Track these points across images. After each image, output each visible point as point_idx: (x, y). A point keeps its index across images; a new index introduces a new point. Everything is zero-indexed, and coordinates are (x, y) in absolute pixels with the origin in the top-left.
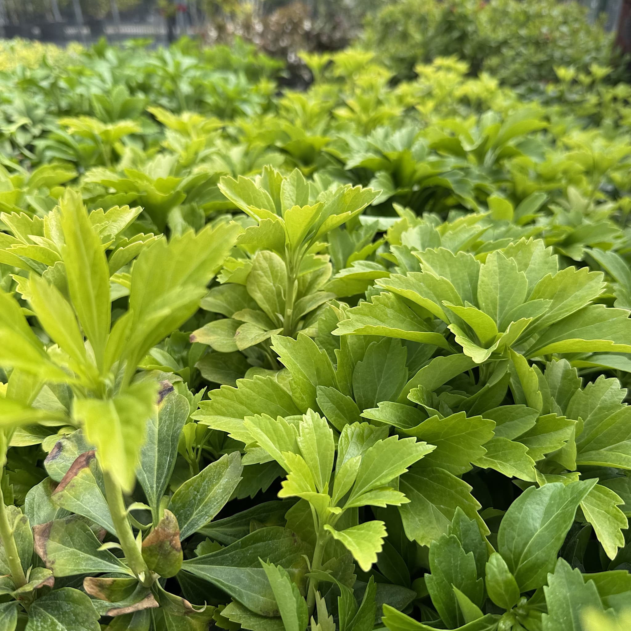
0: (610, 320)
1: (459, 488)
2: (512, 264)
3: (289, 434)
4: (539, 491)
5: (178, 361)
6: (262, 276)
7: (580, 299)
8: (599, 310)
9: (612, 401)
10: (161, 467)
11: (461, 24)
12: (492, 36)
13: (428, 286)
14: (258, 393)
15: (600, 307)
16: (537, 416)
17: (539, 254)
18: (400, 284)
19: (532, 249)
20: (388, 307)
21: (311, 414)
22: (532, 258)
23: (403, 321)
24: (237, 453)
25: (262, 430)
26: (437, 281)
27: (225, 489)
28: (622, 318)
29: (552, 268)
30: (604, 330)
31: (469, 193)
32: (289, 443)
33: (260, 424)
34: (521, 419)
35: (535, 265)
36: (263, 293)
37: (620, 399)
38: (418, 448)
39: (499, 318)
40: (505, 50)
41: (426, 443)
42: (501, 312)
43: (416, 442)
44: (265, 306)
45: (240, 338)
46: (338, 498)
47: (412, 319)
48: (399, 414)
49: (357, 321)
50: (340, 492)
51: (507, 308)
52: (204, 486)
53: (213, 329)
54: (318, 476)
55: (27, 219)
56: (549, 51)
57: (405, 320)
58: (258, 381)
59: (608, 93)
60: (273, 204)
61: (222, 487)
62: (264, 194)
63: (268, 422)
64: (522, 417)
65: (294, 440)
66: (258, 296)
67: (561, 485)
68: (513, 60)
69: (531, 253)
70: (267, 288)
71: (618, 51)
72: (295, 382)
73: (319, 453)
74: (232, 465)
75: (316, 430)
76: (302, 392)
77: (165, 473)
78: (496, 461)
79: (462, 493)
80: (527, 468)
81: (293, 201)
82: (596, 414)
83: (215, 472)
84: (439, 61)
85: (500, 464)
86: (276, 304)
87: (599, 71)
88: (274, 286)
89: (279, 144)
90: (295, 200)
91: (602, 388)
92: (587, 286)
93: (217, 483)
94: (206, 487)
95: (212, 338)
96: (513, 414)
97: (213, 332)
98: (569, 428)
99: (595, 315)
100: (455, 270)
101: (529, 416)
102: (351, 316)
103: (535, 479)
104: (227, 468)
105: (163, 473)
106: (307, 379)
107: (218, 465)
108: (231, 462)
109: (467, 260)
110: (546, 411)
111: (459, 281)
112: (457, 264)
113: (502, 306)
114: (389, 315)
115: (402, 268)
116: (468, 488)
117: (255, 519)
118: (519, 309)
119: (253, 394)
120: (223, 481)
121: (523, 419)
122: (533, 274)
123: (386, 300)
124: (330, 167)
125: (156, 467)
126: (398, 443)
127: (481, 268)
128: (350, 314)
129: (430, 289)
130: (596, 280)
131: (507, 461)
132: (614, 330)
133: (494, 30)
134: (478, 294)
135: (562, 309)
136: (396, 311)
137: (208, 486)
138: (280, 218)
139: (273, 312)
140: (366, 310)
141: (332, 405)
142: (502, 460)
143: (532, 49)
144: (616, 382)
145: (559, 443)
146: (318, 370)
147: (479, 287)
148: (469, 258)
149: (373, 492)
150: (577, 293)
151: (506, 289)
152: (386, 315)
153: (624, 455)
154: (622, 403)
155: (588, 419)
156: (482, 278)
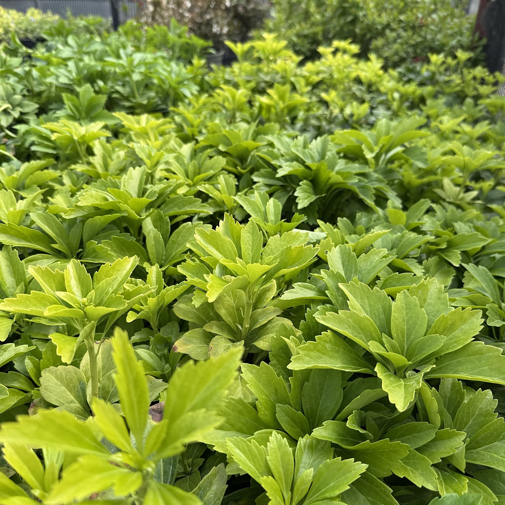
0: (488, 355)
1: (383, 489)
2: (415, 301)
3: (260, 454)
4: (441, 500)
5: (160, 357)
6: (225, 296)
7: (465, 332)
8: (479, 346)
9: (487, 409)
10: (166, 474)
11: (353, 10)
12: (378, 20)
13: (355, 322)
14: (233, 410)
15: (479, 343)
16: (437, 430)
17: (434, 290)
18: (333, 320)
19: (429, 287)
20: (327, 343)
21: (276, 435)
22: (429, 294)
23: (337, 352)
24: (222, 465)
25: (240, 450)
26: (361, 317)
27: (215, 494)
28: (496, 354)
29: (444, 304)
30: (483, 362)
31: (371, 197)
32: (260, 461)
33: (238, 446)
34: (425, 432)
35: (431, 299)
36: (226, 309)
37: (493, 409)
38: (355, 467)
39: (407, 344)
40: (388, 32)
41: (361, 462)
42: (408, 340)
43: (354, 462)
44: (228, 319)
45: (213, 353)
46: (297, 500)
47: (344, 349)
48: (338, 429)
49: (305, 355)
50: (299, 495)
51: (412, 337)
52: (201, 493)
53: (189, 339)
54: (282, 484)
55: (50, 272)
56: (423, 33)
57: (339, 351)
58: (232, 401)
59: (469, 74)
60: (236, 249)
61: (213, 492)
62: (229, 241)
63: (244, 444)
64: (425, 431)
65: (264, 459)
66: (223, 312)
67: (456, 496)
68: (395, 41)
69: (428, 290)
70: (229, 305)
71: (477, 35)
72: (260, 404)
73: (283, 467)
74: (219, 474)
75: (279, 450)
76: (265, 409)
77: (170, 478)
78: (408, 468)
79: (384, 492)
80: (431, 479)
81: (250, 245)
82: (475, 420)
83: (207, 482)
84: (336, 43)
85: (412, 471)
86: (235, 316)
87: (462, 55)
88: (234, 303)
89: (221, 148)
90: (251, 244)
91: (480, 399)
92: (470, 321)
93: (209, 490)
94: (202, 494)
95: (189, 347)
96: (419, 428)
97: (189, 341)
98: (458, 437)
99: (476, 349)
100: (372, 302)
101: (430, 430)
102: (301, 352)
103: (437, 489)
104: (216, 477)
105: (168, 478)
106: (268, 397)
107: (209, 476)
108: (218, 472)
109: (381, 295)
110: (442, 427)
111: (376, 311)
112: (374, 297)
113: (409, 335)
114: (328, 349)
115: (331, 291)
116: (389, 491)
117: (232, 500)
118: (421, 340)
119: (229, 410)
120: (214, 488)
121: (426, 432)
122: (430, 307)
123: (326, 338)
124: (262, 171)
125: (162, 474)
126: (340, 463)
127: (393, 305)
128: (300, 350)
129: (356, 324)
130: (476, 316)
131: (417, 469)
132: (490, 362)
133: (380, 16)
134: (391, 327)
135: (452, 340)
136: (333, 345)
137: (204, 493)
138: (241, 260)
139: (234, 323)
140: (312, 347)
141: (288, 418)
142: (412, 467)
143: (410, 33)
144: (489, 392)
145: (451, 449)
146: (276, 390)
147: (392, 321)
148: (382, 293)
149: (324, 501)
150: (463, 327)
151: (411, 321)
152: (326, 349)
153: (496, 456)
154: (494, 412)
155: (470, 423)
156: (394, 314)
